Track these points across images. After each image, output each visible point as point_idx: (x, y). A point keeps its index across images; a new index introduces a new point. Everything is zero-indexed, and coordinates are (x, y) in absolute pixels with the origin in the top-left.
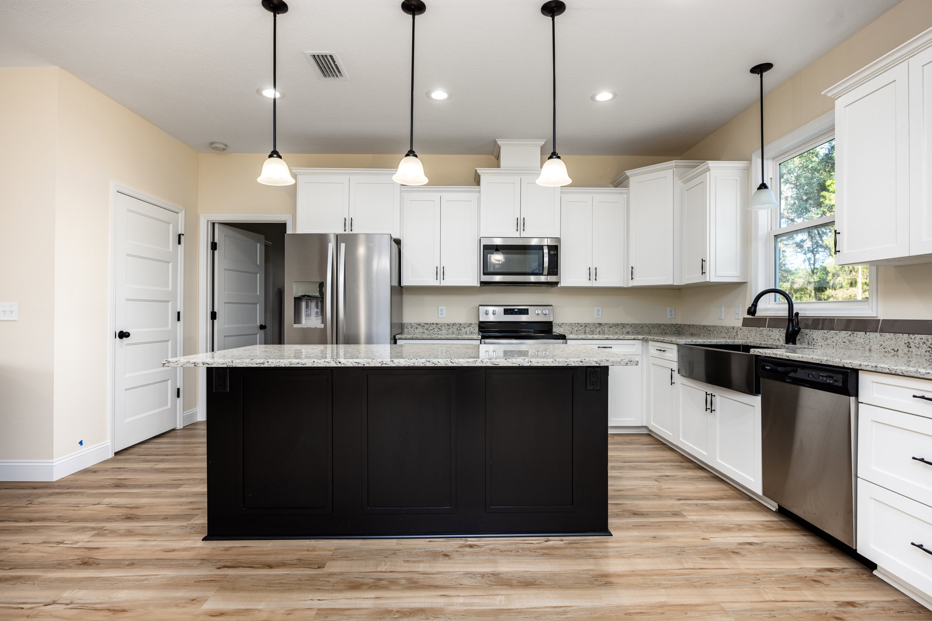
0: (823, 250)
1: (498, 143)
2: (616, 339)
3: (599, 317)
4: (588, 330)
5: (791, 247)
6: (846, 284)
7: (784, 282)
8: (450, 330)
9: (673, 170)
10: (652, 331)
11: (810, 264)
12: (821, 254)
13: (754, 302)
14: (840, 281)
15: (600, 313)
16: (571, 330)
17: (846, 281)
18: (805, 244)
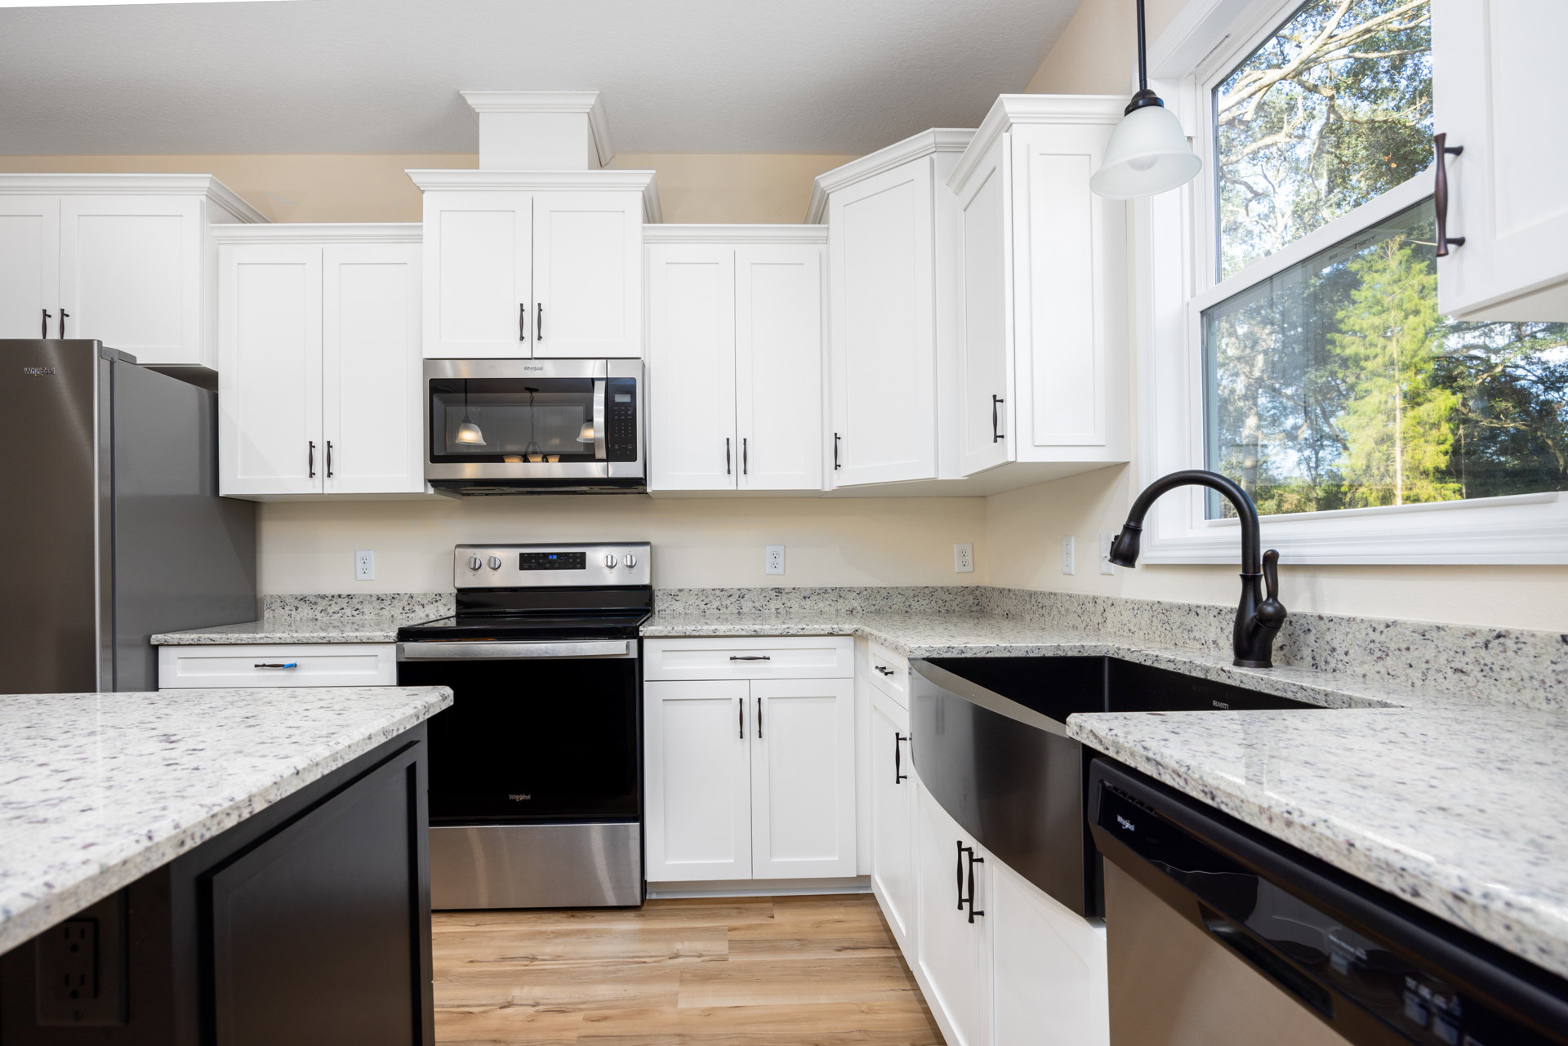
0: (1331, 444)
1: (470, 101)
2: (781, 636)
3: (775, 571)
4: (747, 605)
5: (1275, 438)
6: (1375, 500)
7: (1266, 499)
8: (385, 612)
9: (932, 162)
10: (915, 605)
11: (1309, 468)
12: (1328, 450)
13: (1131, 518)
14: (1363, 493)
15: (780, 560)
16: (702, 606)
17: (1374, 494)
18: (1300, 432)
